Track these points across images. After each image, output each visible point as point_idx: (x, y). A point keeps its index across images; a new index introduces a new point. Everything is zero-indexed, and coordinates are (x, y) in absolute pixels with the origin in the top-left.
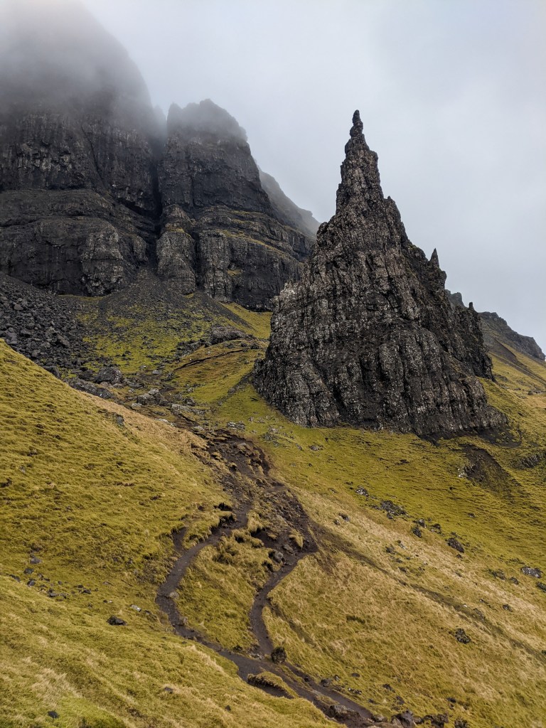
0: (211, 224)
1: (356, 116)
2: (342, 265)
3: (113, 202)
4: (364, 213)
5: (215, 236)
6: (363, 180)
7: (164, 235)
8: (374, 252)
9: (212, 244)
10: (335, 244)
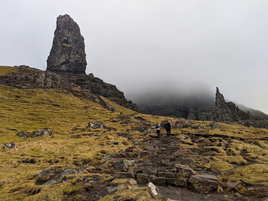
0: (201, 111)
1: (217, 88)
2: (217, 118)
3: (175, 110)
4: (220, 107)
5: (202, 114)
6: (220, 101)
7: (188, 116)
8: (222, 115)
9: (201, 117)
10: (215, 114)
